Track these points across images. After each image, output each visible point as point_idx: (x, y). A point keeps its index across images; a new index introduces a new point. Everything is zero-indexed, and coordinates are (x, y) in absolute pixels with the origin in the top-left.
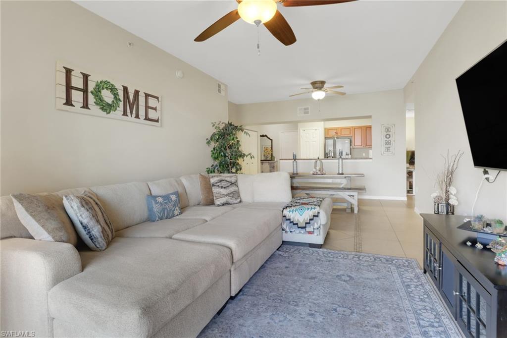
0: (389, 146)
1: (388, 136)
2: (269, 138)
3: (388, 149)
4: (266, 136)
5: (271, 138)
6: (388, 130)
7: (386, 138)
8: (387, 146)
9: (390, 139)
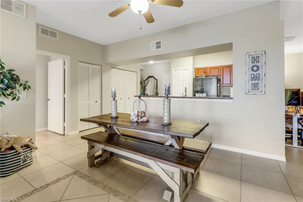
0: (256, 82)
1: (255, 68)
2: (155, 79)
3: (255, 86)
4: (153, 77)
5: (157, 79)
6: (255, 59)
7: (253, 70)
8: (254, 82)
9: (257, 72)
